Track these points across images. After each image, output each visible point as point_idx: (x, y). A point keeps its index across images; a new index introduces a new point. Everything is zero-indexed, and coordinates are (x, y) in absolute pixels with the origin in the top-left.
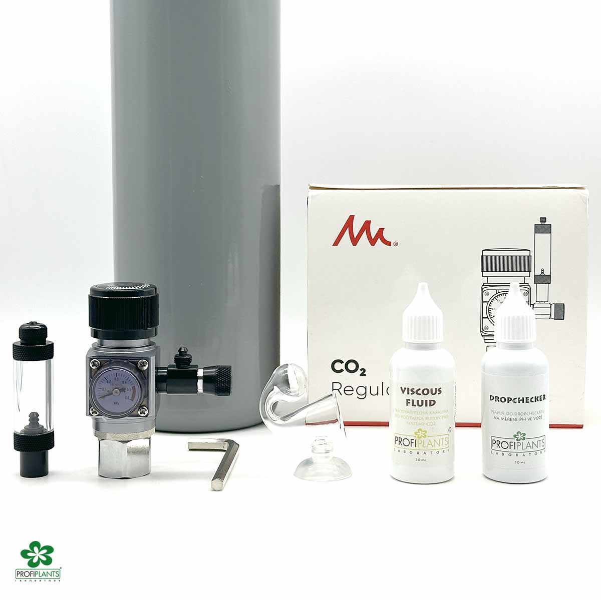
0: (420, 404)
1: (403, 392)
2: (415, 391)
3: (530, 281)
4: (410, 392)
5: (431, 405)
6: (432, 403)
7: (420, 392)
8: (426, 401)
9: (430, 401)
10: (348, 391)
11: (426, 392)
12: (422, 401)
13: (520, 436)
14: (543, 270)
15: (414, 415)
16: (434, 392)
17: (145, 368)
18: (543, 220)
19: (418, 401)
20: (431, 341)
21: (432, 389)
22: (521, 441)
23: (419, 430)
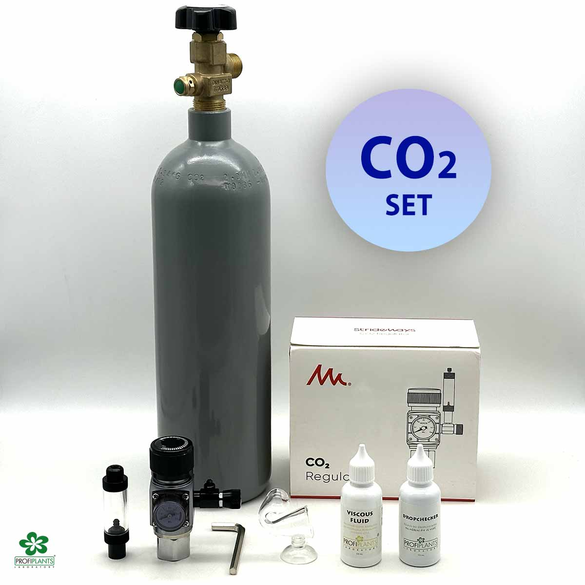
0: (359, 521)
1: (349, 513)
2: (356, 514)
3: (441, 409)
4: (353, 514)
5: (366, 522)
6: (367, 521)
7: (359, 515)
8: (363, 520)
9: (365, 520)
10: (317, 477)
11: (363, 515)
12: (360, 520)
13: (421, 540)
14: (449, 403)
15: (355, 528)
16: (368, 515)
17: (187, 499)
18: (449, 370)
19: (358, 520)
20: (367, 482)
21: (366, 513)
22: (422, 543)
23: (358, 537)
